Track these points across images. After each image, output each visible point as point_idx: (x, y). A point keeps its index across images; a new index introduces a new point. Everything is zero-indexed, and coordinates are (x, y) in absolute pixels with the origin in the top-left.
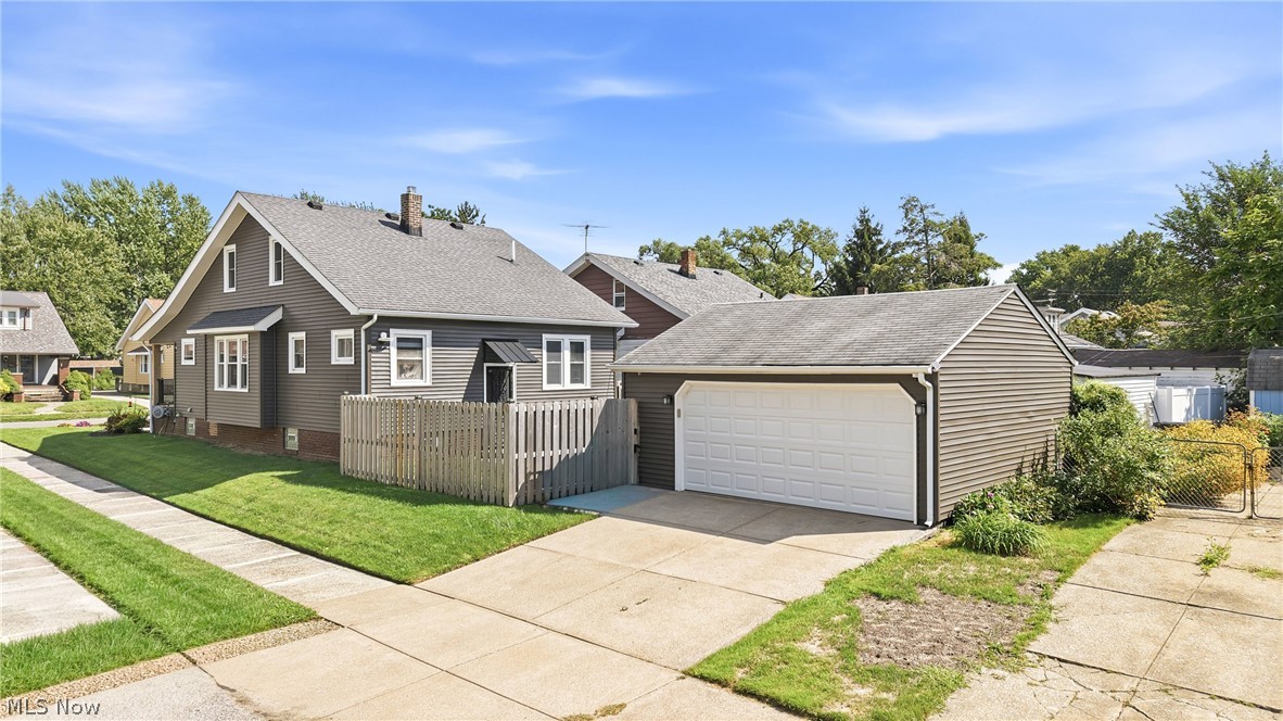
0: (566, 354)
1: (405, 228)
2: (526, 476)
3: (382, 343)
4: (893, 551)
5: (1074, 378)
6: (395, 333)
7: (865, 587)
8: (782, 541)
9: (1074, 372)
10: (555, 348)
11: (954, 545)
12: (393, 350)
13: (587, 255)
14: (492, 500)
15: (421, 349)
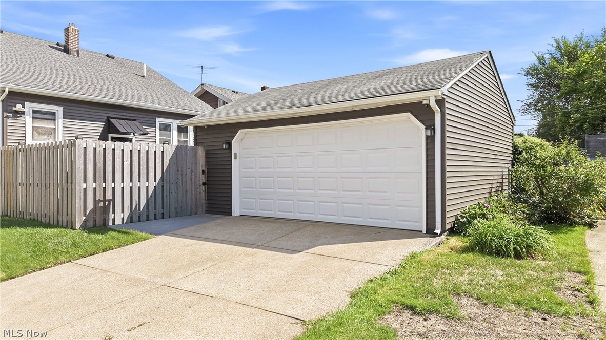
0: (175, 133)
1: (66, 50)
2: (96, 202)
3: (17, 112)
4: (413, 256)
5: (515, 137)
6: (29, 107)
7: (396, 298)
8: (309, 251)
9: (515, 133)
10: (166, 128)
11: (465, 250)
12: (29, 119)
13: (202, 85)
14: (65, 224)
15: (55, 120)
